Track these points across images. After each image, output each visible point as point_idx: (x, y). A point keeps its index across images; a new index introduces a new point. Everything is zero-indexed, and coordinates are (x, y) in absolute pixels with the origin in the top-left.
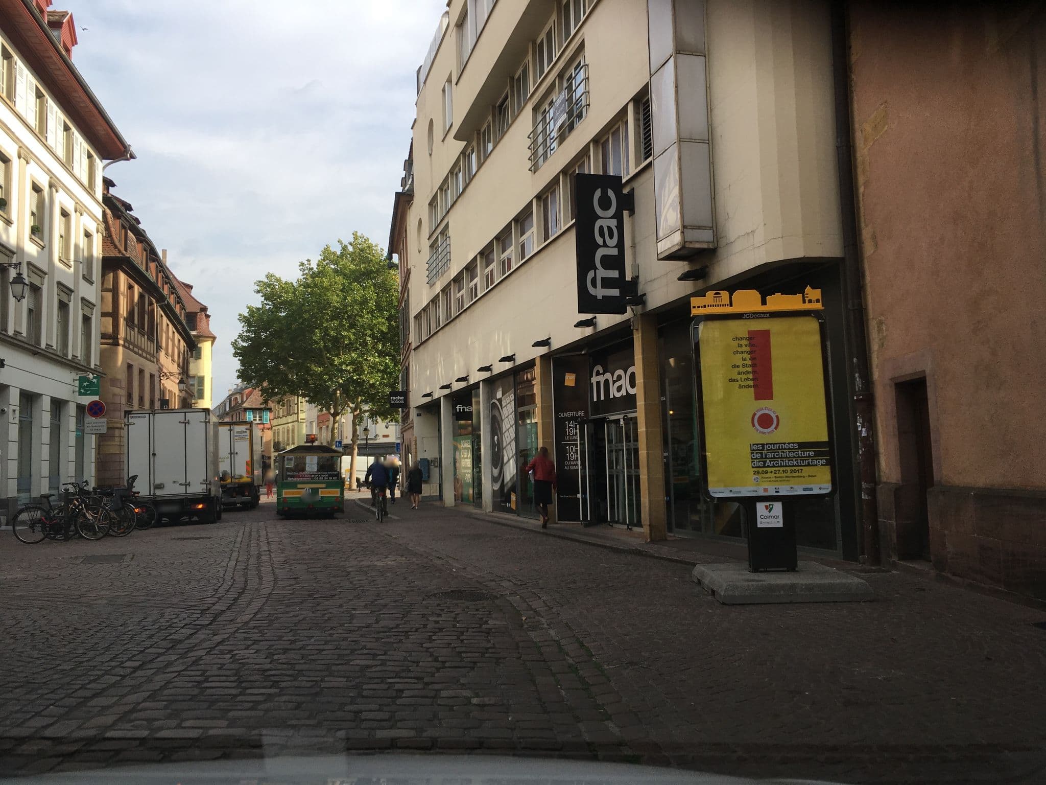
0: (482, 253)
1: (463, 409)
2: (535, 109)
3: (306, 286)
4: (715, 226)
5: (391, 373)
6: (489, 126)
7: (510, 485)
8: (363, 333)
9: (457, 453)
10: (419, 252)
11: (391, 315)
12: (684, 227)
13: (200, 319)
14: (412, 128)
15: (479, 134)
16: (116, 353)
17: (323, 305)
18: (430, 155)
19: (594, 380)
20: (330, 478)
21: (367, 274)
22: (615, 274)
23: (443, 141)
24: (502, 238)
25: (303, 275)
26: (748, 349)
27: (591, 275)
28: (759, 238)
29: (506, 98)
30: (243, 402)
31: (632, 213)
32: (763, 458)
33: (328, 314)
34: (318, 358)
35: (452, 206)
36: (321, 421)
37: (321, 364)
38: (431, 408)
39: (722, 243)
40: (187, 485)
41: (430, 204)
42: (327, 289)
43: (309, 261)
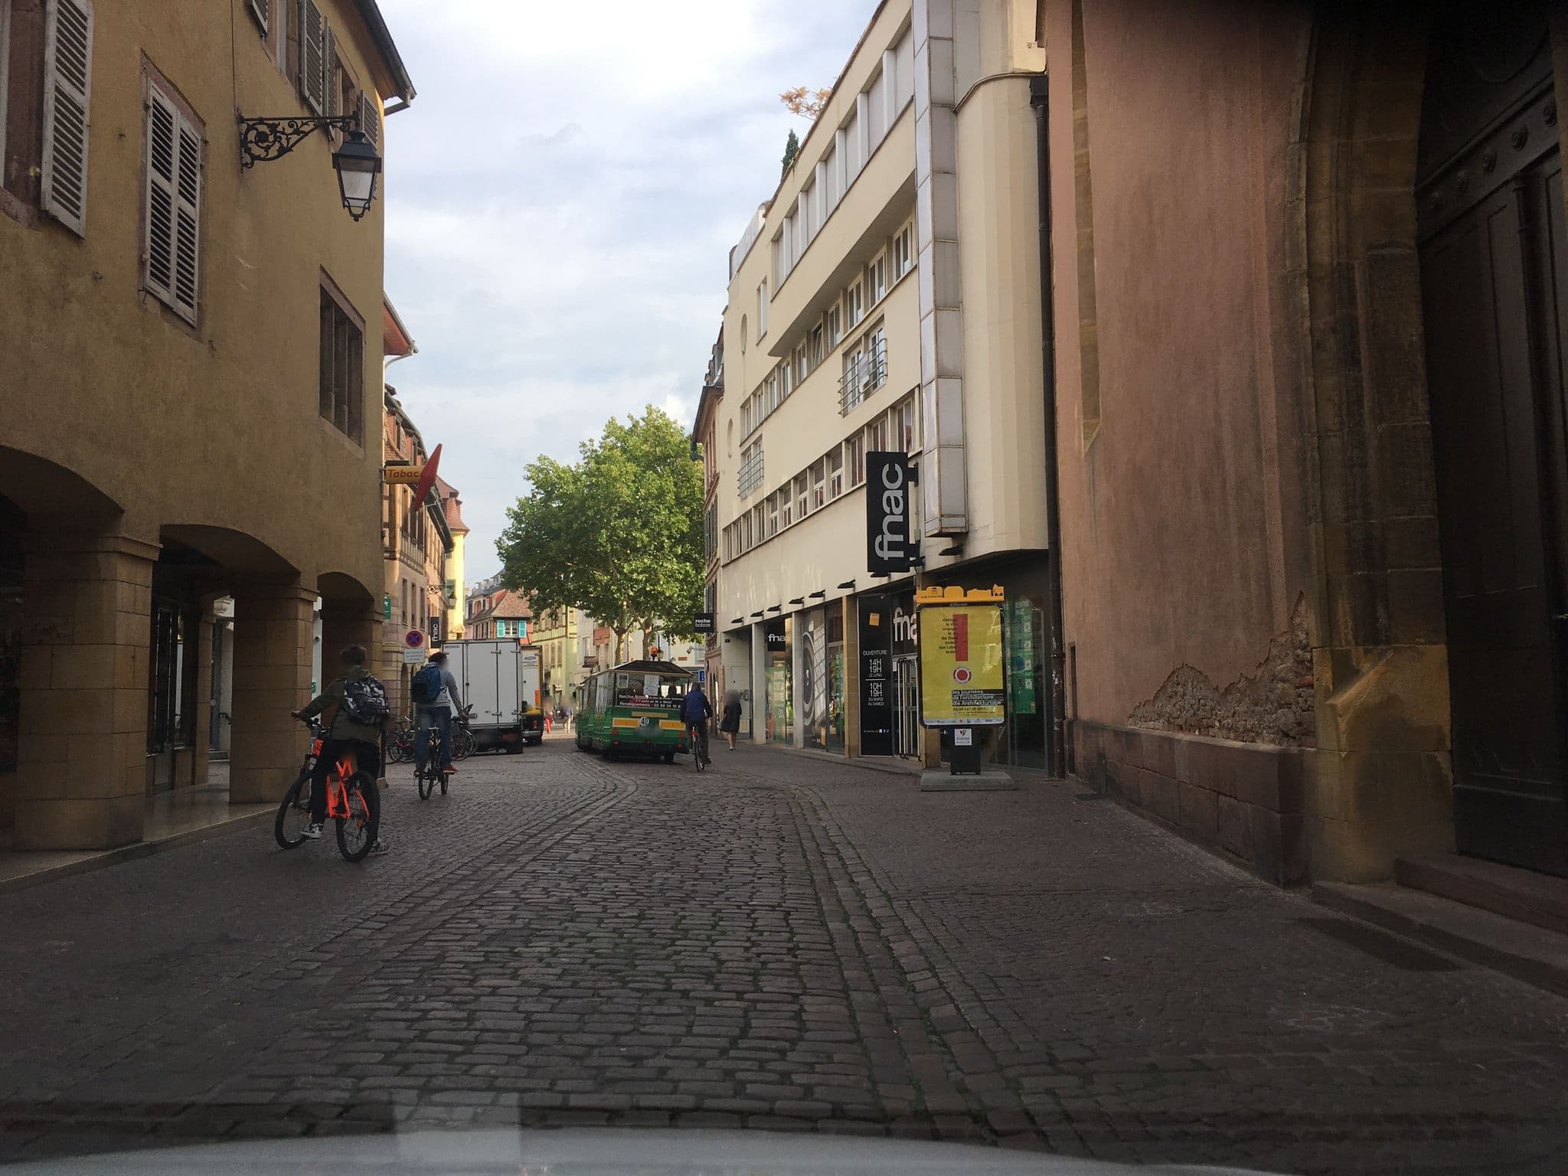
0: (795, 478)
1: (776, 639)
2: (846, 355)
3: (590, 474)
4: (966, 515)
5: (692, 583)
6: (803, 347)
7: (819, 721)
8: (658, 533)
9: (770, 686)
10: (730, 456)
11: (693, 511)
12: (942, 516)
13: (451, 507)
14: (723, 314)
15: (794, 352)
16: (392, 568)
17: (612, 500)
18: (744, 353)
19: (897, 620)
20: (675, 706)
21: (663, 459)
22: (900, 538)
23: (758, 344)
24: (815, 468)
25: (584, 458)
26: (952, 627)
27: (879, 539)
28: (991, 532)
29: (820, 327)
30: (491, 609)
31: (917, 484)
32: (960, 700)
33: (616, 510)
34: (603, 562)
35: (766, 419)
36: (599, 638)
37: (607, 572)
38: (741, 635)
39: (971, 528)
40: (499, 715)
41: (743, 407)
42: (615, 479)
43: (591, 440)
